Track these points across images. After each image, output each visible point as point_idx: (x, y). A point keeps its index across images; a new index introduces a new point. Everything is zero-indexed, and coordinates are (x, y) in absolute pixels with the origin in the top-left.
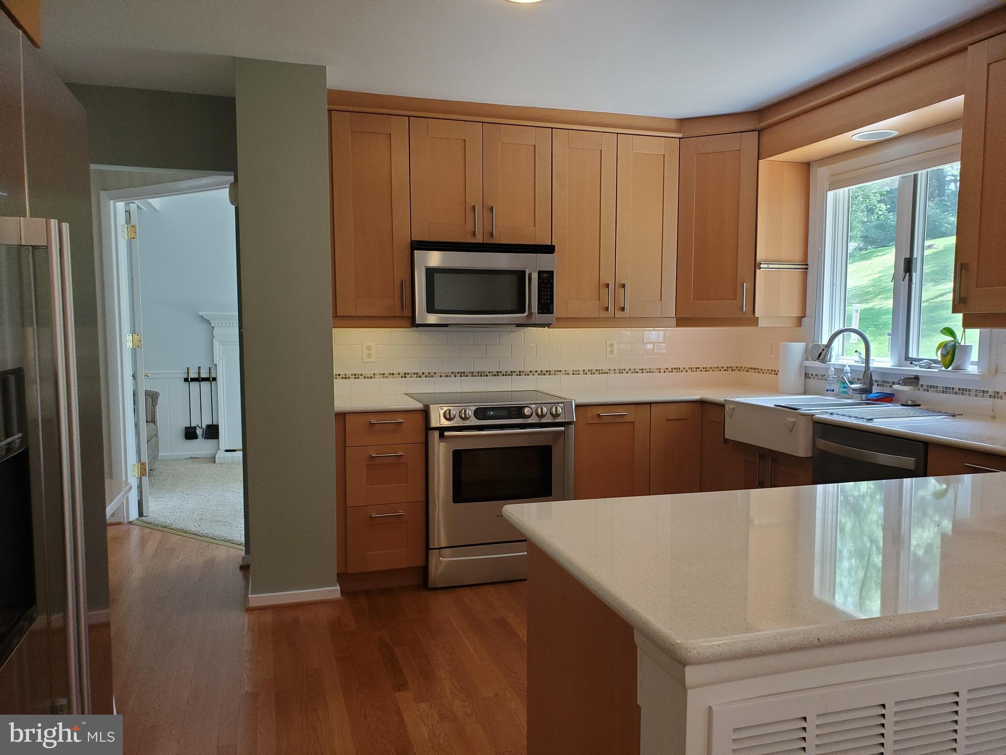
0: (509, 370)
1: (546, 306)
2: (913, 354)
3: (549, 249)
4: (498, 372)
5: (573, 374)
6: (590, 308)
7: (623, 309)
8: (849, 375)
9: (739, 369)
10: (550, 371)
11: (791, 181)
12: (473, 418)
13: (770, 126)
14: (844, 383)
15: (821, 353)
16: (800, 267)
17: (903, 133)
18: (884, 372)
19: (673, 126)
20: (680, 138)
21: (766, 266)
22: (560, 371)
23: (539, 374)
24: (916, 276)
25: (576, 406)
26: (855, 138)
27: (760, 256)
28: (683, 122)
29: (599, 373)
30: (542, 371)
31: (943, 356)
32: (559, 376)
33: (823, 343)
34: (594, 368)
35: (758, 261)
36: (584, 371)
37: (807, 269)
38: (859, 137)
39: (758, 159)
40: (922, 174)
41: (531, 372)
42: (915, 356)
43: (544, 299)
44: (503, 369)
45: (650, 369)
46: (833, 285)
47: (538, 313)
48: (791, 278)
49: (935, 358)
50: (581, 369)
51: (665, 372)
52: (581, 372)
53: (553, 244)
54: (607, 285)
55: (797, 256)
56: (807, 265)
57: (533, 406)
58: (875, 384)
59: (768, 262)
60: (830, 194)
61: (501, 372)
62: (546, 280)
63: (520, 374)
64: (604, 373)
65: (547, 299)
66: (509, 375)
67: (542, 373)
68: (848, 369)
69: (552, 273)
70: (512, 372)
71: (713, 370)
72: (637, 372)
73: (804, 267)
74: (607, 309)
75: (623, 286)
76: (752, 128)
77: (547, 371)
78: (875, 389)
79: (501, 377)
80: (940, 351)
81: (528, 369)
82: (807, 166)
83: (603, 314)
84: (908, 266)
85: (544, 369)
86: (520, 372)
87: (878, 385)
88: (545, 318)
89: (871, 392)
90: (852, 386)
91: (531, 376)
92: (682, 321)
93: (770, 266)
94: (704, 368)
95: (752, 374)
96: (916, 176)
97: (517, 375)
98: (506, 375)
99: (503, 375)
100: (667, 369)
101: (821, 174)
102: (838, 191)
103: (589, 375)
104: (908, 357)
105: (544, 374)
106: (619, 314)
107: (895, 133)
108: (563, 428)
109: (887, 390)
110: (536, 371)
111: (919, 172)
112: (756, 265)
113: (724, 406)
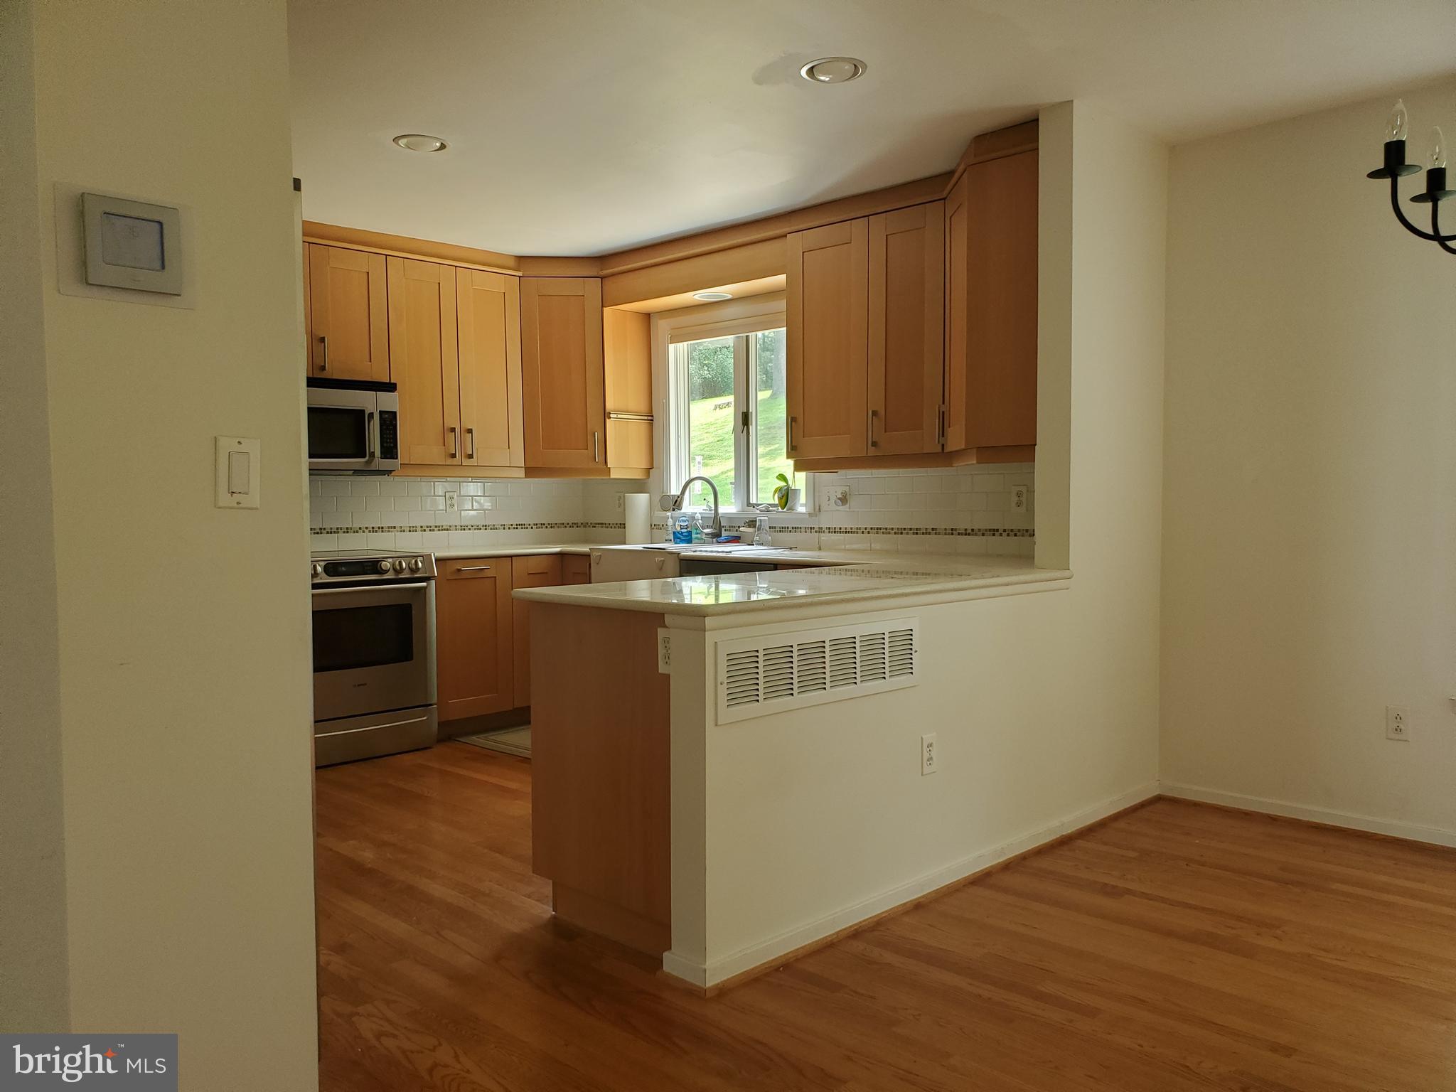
0: (334, 526)
1: (390, 450)
2: (753, 500)
3: (390, 387)
4: (321, 529)
5: (410, 531)
6: (434, 453)
7: (471, 456)
8: (700, 521)
9: (585, 525)
10: (382, 528)
11: (634, 331)
12: (324, 575)
13: (613, 275)
14: (697, 529)
15: (676, 501)
16: (646, 418)
17: (737, 297)
18: (730, 517)
19: (512, 263)
20: (520, 277)
21: (615, 416)
22: (395, 527)
23: (370, 532)
24: (752, 429)
25: (436, 560)
26: (696, 297)
27: (609, 406)
28: (522, 260)
29: (439, 530)
30: (373, 528)
31: (780, 499)
32: (393, 533)
33: (672, 494)
34: (432, 524)
35: (607, 411)
36: (422, 527)
37: (652, 420)
38: (699, 297)
39: (602, 307)
40: (752, 335)
41: (360, 528)
42: (755, 502)
43: (387, 442)
44: (327, 526)
45: (494, 525)
46: (678, 436)
47: (381, 458)
48: (637, 430)
49: (772, 502)
50: (419, 525)
51: (509, 528)
52: (419, 529)
53: (392, 381)
54: (453, 430)
55: (641, 406)
56: (652, 416)
57: (390, 560)
58: (723, 529)
59: (618, 412)
60: (672, 347)
61: (325, 529)
62: (389, 421)
63: (347, 530)
64: (444, 530)
65: (390, 442)
66: (335, 532)
67: (373, 530)
68: (698, 516)
69: (394, 414)
70: (337, 529)
71: (558, 527)
72: (481, 529)
73: (650, 418)
74: (454, 456)
75: (470, 431)
76: (595, 274)
77: (379, 528)
78: (724, 533)
79: (324, 535)
80: (776, 495)
81: (356, 526)
82: (647, 317)
83: (450, 461)
84: (745, 419)
85: (376, 526)
86: (347, 528)
87: (725, 530)
88: (387, 464)
89: (721, 536)
90: (705, 531)
91: (361, 534)
92: (531, 471)
93: (619, 416)
94: (549, 524)
95: (599, 530)
96: (747, 336)
97: (344, 532)
98: (331, 533)
99: (328, 533)
100: (512, 525)
101: (662, 327)
102: (678, 344)
103: (428, 533)
104: (750, 503)
105: (376, 532)
106: (467, 462)
107: (730, 297)
108: (424, 584)
109: (735, 534)
110: (367, 528)
111: (750, 334)
112: (606, 415)
113: (589, 556)
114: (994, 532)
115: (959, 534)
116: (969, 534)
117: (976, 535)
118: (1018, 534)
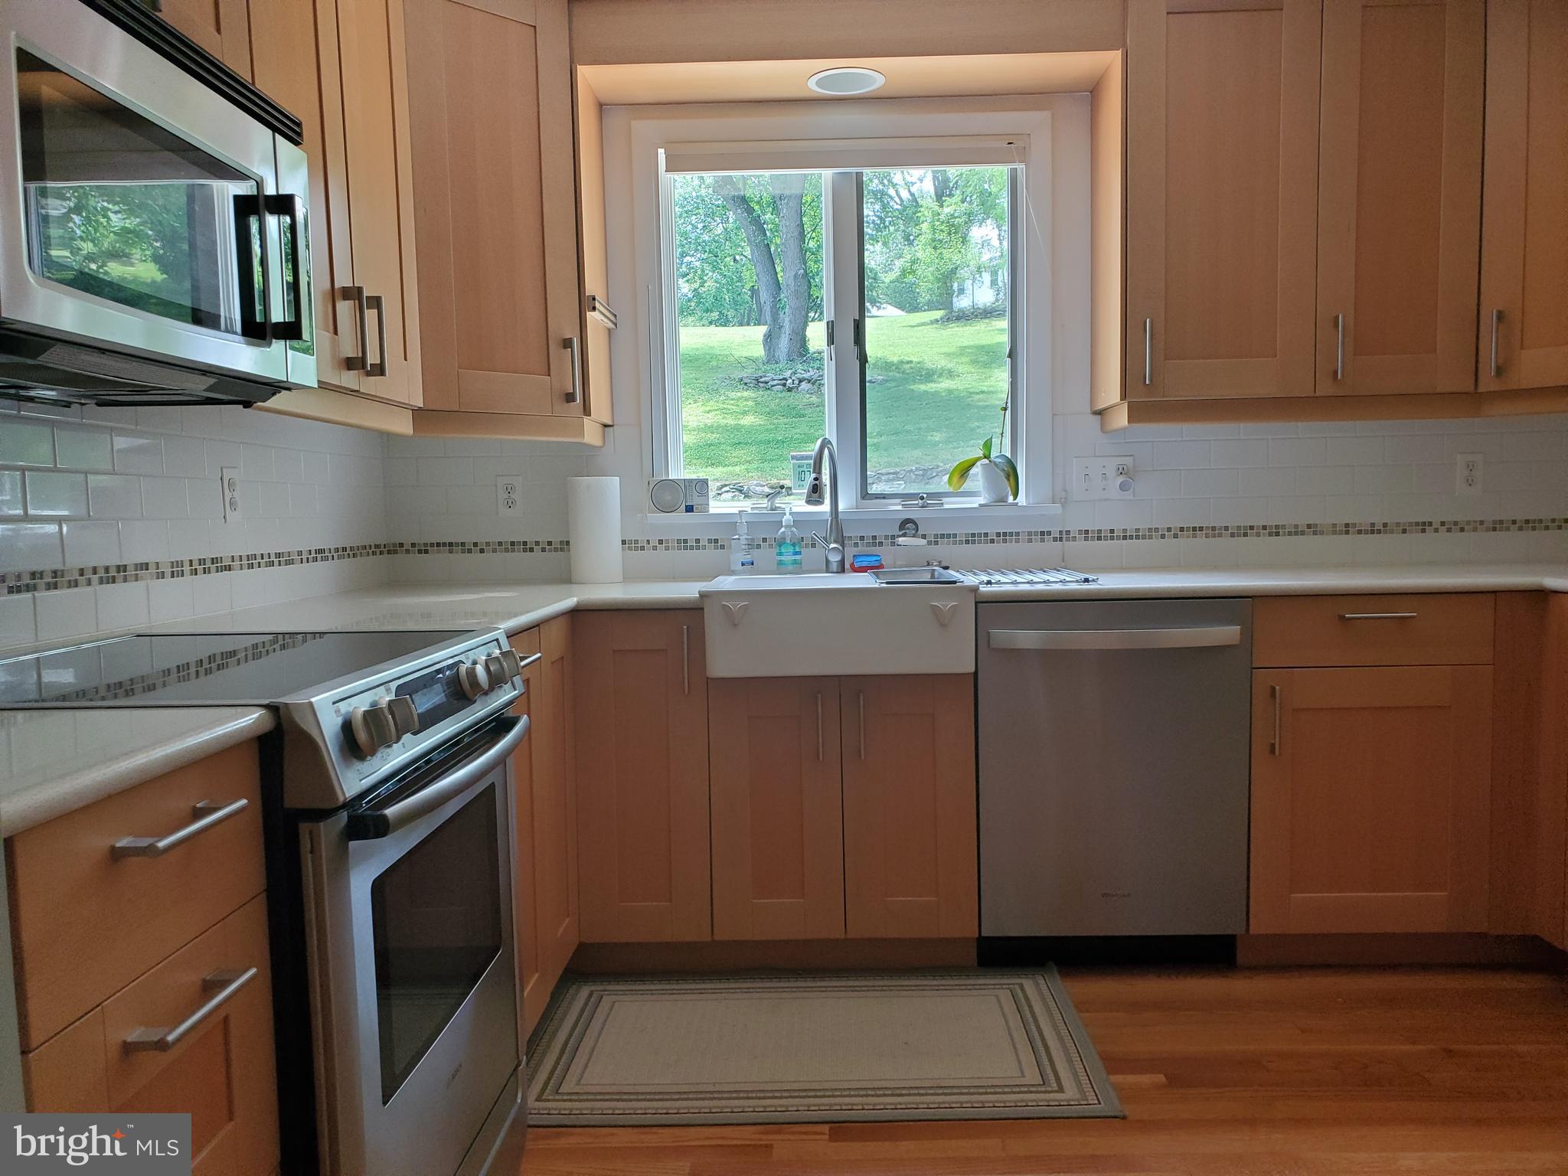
7: (379, 370)
10: (125, 568)
22: (147, 567)
35: (587, 293)
39: (572, 63)
75: (376, 302)
77: (118, 570)
82: (600, 110)
101: (640, 135)
104: (867, 493)
106: (365, 385)
112: (584, 302)
114: (1423, 527)
115: (1360, 532)
116: (1379, 531)
117: (1392, 532)
118: (1466, 528)
